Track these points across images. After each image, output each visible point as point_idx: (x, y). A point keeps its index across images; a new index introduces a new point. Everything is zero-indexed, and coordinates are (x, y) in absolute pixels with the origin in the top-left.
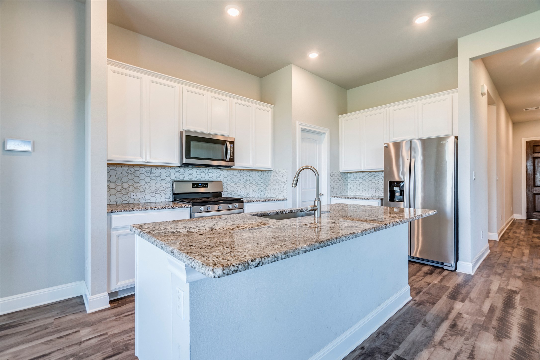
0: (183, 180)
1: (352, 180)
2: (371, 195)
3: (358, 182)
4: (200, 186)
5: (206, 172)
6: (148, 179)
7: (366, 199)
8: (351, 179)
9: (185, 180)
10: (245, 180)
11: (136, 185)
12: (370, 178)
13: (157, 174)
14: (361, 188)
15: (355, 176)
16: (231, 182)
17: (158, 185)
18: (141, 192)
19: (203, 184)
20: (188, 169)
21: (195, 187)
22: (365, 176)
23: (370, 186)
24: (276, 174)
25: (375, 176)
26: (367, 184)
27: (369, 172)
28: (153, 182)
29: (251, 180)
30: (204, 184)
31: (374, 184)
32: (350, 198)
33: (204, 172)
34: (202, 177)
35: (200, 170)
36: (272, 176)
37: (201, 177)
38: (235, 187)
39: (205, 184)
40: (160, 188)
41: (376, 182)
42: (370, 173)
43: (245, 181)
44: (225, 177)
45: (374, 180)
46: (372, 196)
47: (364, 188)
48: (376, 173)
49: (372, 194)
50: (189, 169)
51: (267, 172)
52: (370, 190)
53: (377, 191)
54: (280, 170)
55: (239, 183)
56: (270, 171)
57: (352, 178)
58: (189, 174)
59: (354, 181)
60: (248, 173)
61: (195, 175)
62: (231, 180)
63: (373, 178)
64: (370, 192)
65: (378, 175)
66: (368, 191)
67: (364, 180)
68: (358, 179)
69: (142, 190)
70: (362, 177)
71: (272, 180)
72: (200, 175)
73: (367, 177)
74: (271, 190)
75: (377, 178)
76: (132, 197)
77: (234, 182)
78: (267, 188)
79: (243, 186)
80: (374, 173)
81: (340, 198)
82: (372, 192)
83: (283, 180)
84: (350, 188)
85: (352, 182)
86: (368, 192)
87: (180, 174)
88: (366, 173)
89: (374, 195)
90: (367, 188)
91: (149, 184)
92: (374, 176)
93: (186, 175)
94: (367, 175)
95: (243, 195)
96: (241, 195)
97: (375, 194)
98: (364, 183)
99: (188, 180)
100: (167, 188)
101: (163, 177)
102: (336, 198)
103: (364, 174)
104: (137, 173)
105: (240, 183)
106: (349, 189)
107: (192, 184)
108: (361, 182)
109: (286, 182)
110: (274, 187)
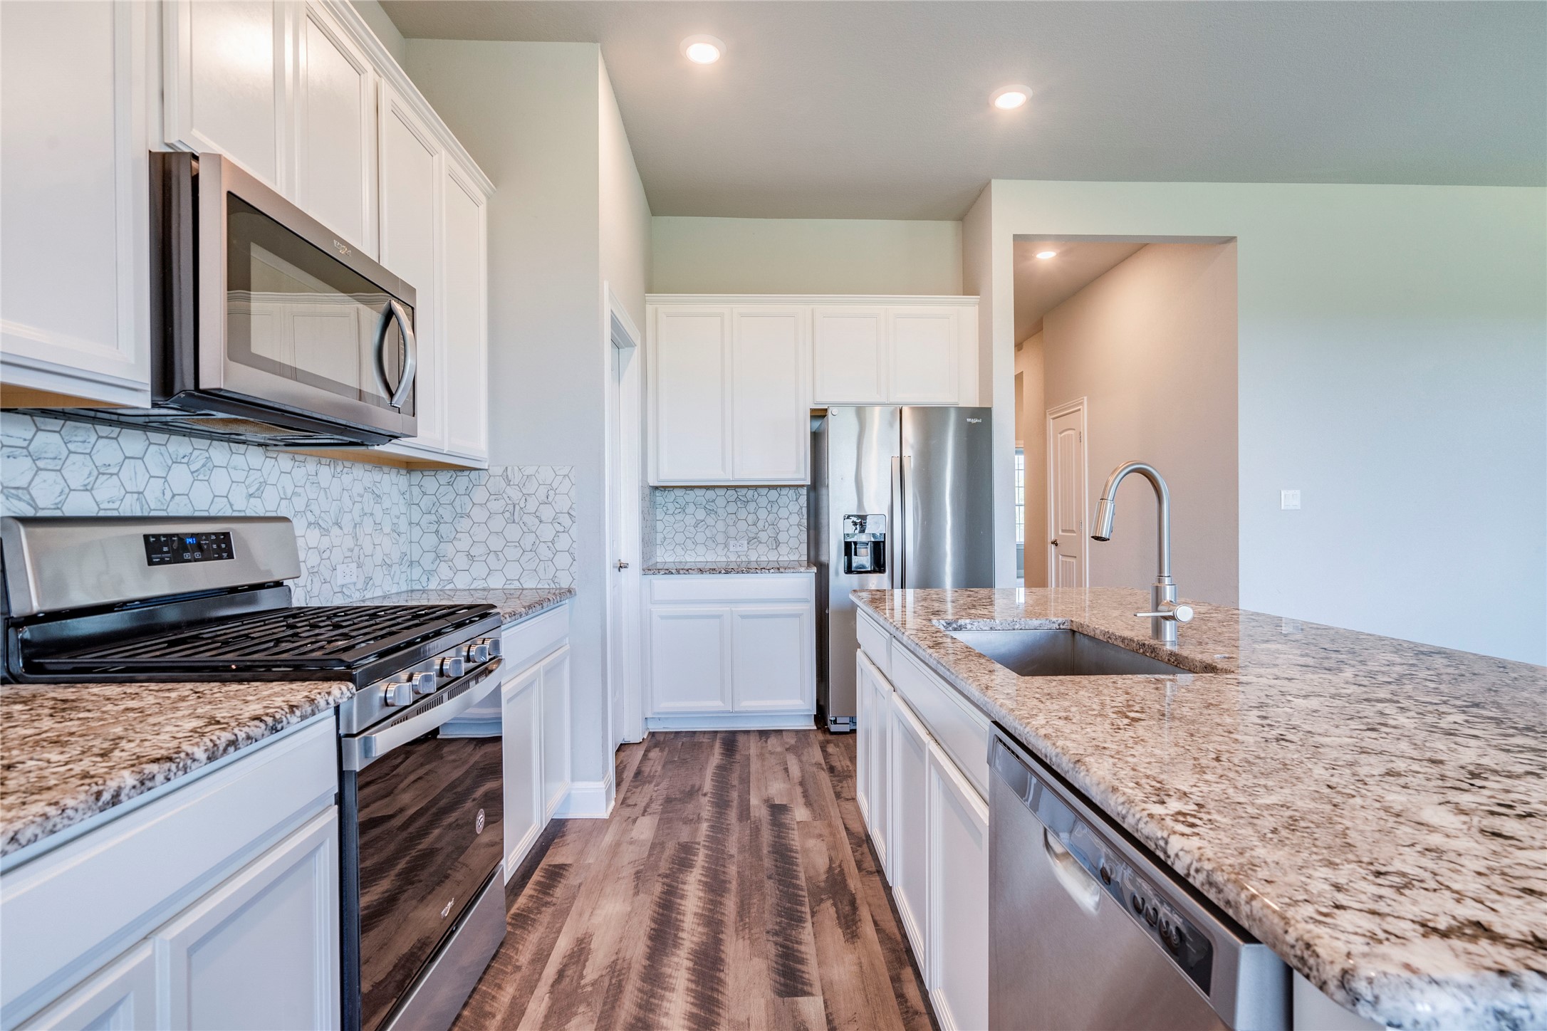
0: (58, 513)
1: (670, 512)
2: (733, 558)
3: (690, 520)
4: (192, 549)
5: (198, 459)
7: (772, 571)
8: (665, 508)
9: (69, 511)
10: (357, 512)
12: (732, 508)
14: (700, 538)
15: (680, 500)
16: (310, 524)
19: (208, 535)
20: (93, 438)
21: (162, 562)
22: (713, 501)
23: (732, 532)
24: (503, 484)
25: (748, 501)
26: (720, 526)
27: (727, 487)
29: (378, 513)
30: (213, 537)
31: (742, 526)
32: (720, 572)
33: (185, 460)
34: (174, 496)
35: (163, 448)
36: (480, 495)
37: (168, 495)
38: (322, 548)
39: (217, 534)
41: (751, 518)
42: (731, 492)
43: (358, 519)
44: (285, 493)
45: (742, 514)
46: (738, 560)
47: (713, 539)
48: (751, 492)
49: (739, 556)
50: (100, 437)
51: (444, 477)
52: (732, 542)
53: (754, 547)
54: (530, 470)
55: (336, 526)
56: (466, 473)
57: (670, 506)
58: (95, 473)
59: (679, 517)
60: (368, 478)
61: (133, 476)
62: (309, 514)
63: (740, 506)
64: (732, 549)
65: (756, 497)
66: (726, 545)
67: (709, 512)
68: (691, 508)
70: (704, 504)
71: (479, 514)
72: (165, 478)
73: (721, 502)
74: (471, 557)
75: (752, 506)
77: (320, 522)
78: (448, 549)
79: (351, 545)
80: (744, 491)
81: (681, 572)
82: (739, 549)
83: (547, 513)
84: (665, 538)
85: (671, 519)
86: (726, 549)
87: (39, 469)
88: (676, 490)
89: (744, 559)
90: (720, 538)
92: (745, 500)
93: (77, 478)
94: (721, 499)
95: (352, 587)
96: (344, 590)
97: (747, 556)
98: (710, 521)
99: (92, 511)
102: (666, 574)
103: (710, 494)
105: (341, 528)
106: (658, 542)
107: (146, 537)
108: (702, 518)
109: (566, 521)
110: (496, 544)
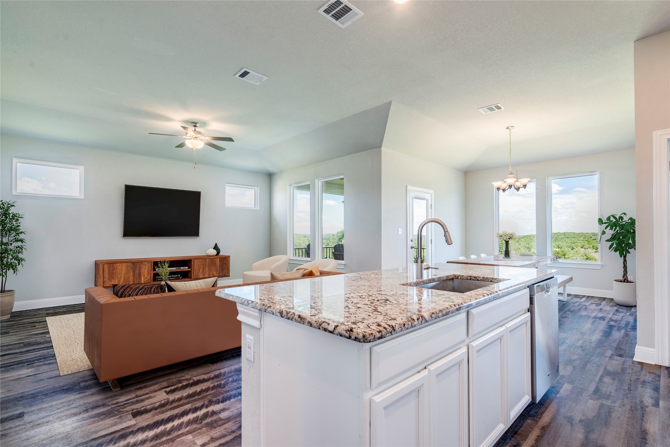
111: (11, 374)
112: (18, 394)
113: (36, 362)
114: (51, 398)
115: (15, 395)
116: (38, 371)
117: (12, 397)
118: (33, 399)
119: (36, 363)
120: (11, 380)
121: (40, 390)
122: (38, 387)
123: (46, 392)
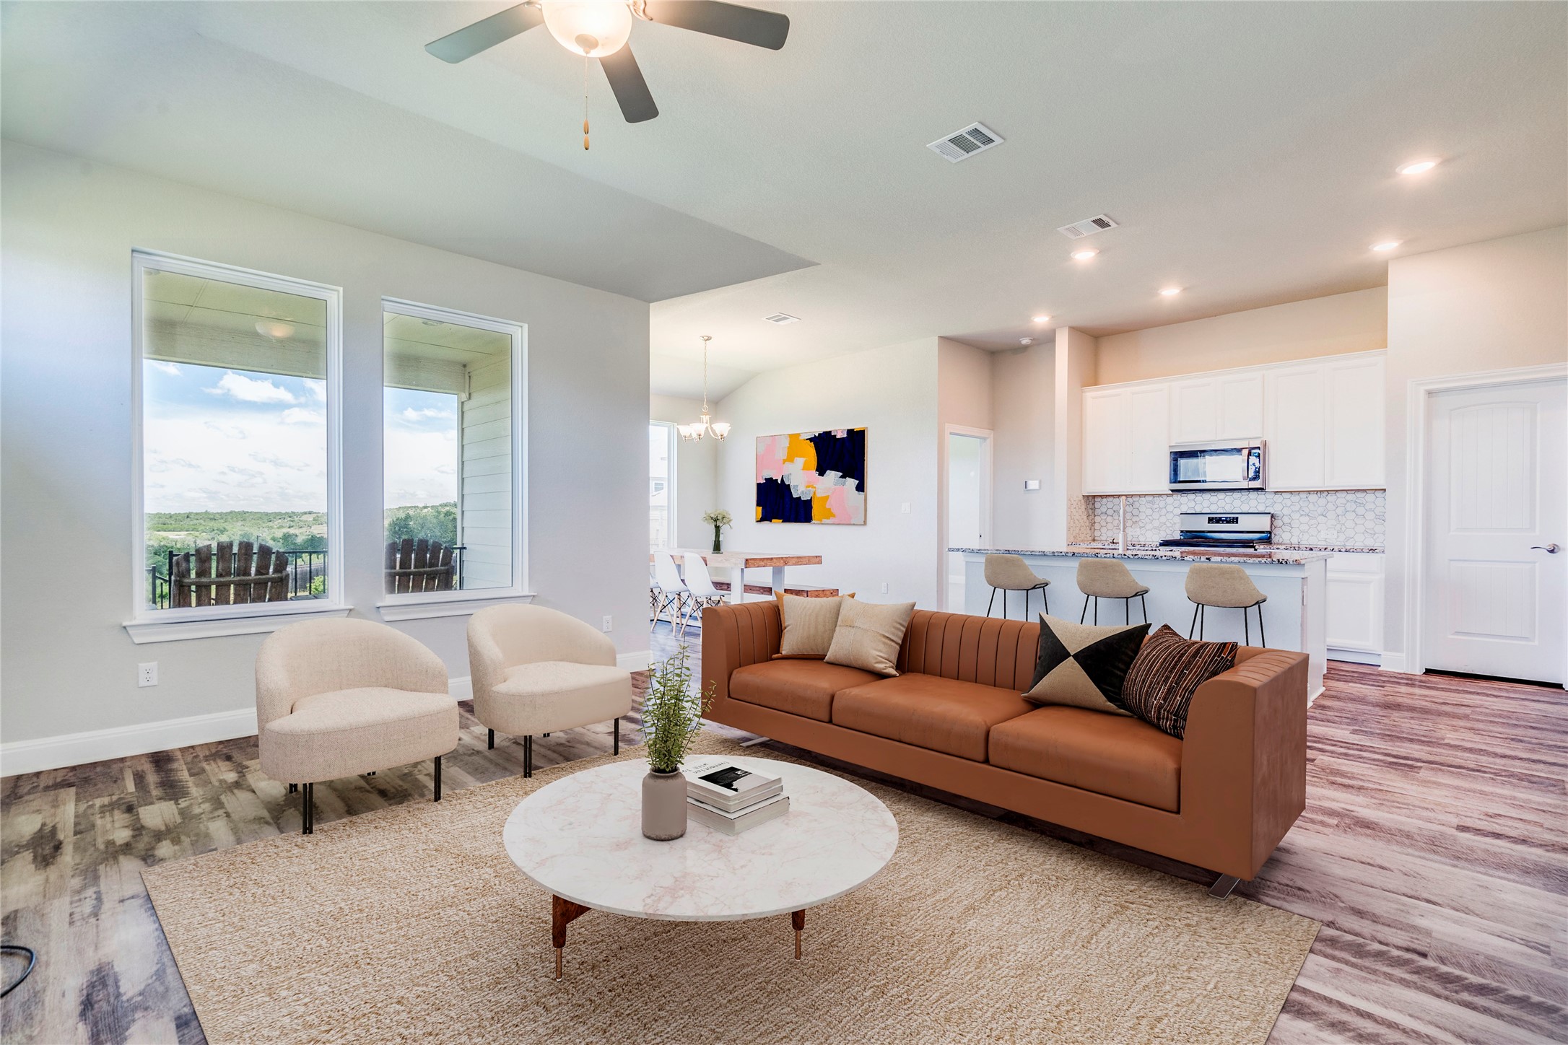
4: (1223, 521)
6: (1149, 512)
10: (1340, 511)
11: (1135, 519)
13: (1110, 505)
16: (1302, 515)
17: (1163, 519)
18: (1141, 528)
19: (1229, 518)
20: (1210, 496)
21: (1213, 523)
28: (1156, 515)
29: (1361, 510)
30: (1231, 518)
33: (1239, 498)
34: (1233, 508)
35: (1231, 496)
37: (1231, 507)
38: (1310, 523)
39: (1234, 518)
40: (1165, 524)
43: (1340, 513)
50: (1212, 496)
55: (1322, 516)
56: (1381, 491)
58: (1210, 504)
60: (1351, 497)
61: (1221, 503)
62: (1301, 511)
69: (1141, 525)
72: (1231, 503)
76: (1130, 533)
77: (1310, 514)
79: (1335, 523)
87: (1196, 504)
91: (1150, 518)
93: (1205, 505)
95: (1334, 540)
96: (1327, 540)
100: (1175, 523)
101: (1170, 508)
104: (1136, 505)
105: (1326, 517)
107: (1209, 518)
111: (1481, 944)
112: (1463, 868)
113: (1396, 953)
114: (1402, 827)
115: (1469, 870)
116: (1404, 905)
117: (1478, 869)
118: (1436, 843)
119: (1398, 948)
120: (1484, 918)
121: (1417, 853)
122: (1418, 861)
123: (1407, 841)
